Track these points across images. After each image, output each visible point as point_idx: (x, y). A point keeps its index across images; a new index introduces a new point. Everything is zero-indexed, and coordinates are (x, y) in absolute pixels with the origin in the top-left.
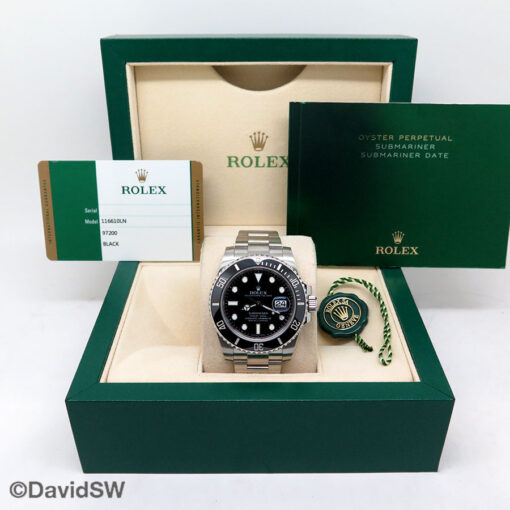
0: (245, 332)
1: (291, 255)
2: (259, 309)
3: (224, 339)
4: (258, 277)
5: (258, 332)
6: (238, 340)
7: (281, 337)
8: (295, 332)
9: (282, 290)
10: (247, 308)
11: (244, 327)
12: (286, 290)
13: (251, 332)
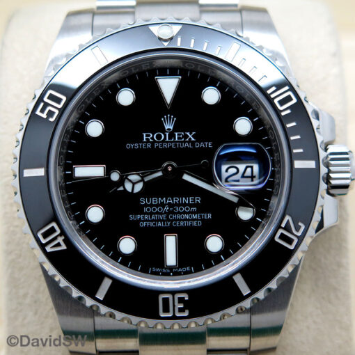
0: (128, 261)
1: (268, 26)
2: (171, 186)
3: (64, 283)
4: (168, 86)
5: (171, 258)
6: (106, 284)
7: (244, 271)
8: (290, 254)
9: (243, 126)
10: (134, 184)
11: (127, 245)
12: (255, 125)
13: (148, 259)
